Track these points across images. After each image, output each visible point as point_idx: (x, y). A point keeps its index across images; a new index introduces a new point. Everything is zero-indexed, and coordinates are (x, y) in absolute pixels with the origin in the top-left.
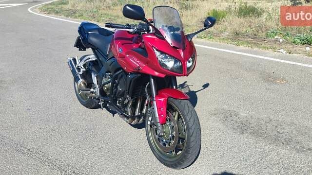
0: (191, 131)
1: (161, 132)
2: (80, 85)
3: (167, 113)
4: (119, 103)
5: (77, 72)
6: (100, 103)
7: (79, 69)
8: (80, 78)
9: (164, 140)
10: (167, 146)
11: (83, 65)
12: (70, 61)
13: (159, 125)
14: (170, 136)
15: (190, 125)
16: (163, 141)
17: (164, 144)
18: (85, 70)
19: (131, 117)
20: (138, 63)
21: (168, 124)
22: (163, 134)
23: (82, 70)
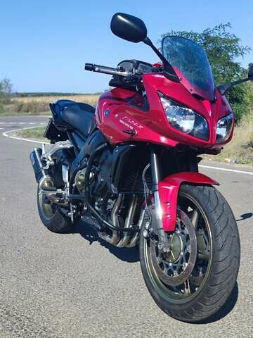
0: (221, 240)
1: (165, 247)
2: (43, 184)
3: (178, 212)
4: (98, 206)
5: (41, 166)
6: (69, 214)
7: (44, 163)
8: (44, 173)
9: (171, 264)
10: (176, 274)
11: (52, 156)
12: (34, 152)
13: (162, 233)
14: (182, 253)
15: (219, 229)
16: (167, 266)
17: (170, 272)
18: (53, 163)
19: (116, 229)
20: (132, 125)
21: (179, 232)
22: (168, 250)
23: (48, 163)
